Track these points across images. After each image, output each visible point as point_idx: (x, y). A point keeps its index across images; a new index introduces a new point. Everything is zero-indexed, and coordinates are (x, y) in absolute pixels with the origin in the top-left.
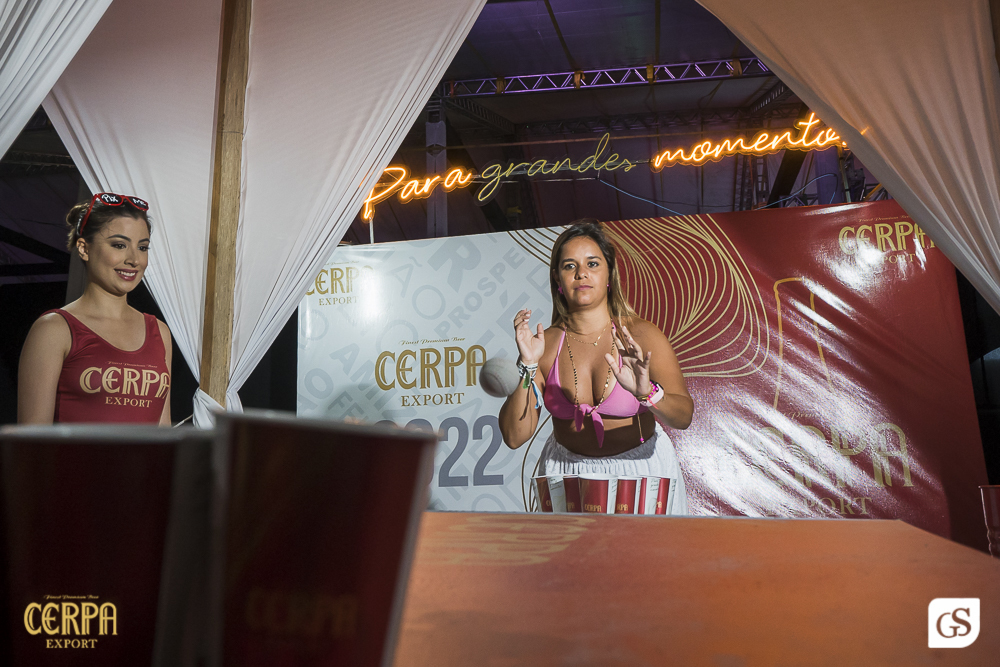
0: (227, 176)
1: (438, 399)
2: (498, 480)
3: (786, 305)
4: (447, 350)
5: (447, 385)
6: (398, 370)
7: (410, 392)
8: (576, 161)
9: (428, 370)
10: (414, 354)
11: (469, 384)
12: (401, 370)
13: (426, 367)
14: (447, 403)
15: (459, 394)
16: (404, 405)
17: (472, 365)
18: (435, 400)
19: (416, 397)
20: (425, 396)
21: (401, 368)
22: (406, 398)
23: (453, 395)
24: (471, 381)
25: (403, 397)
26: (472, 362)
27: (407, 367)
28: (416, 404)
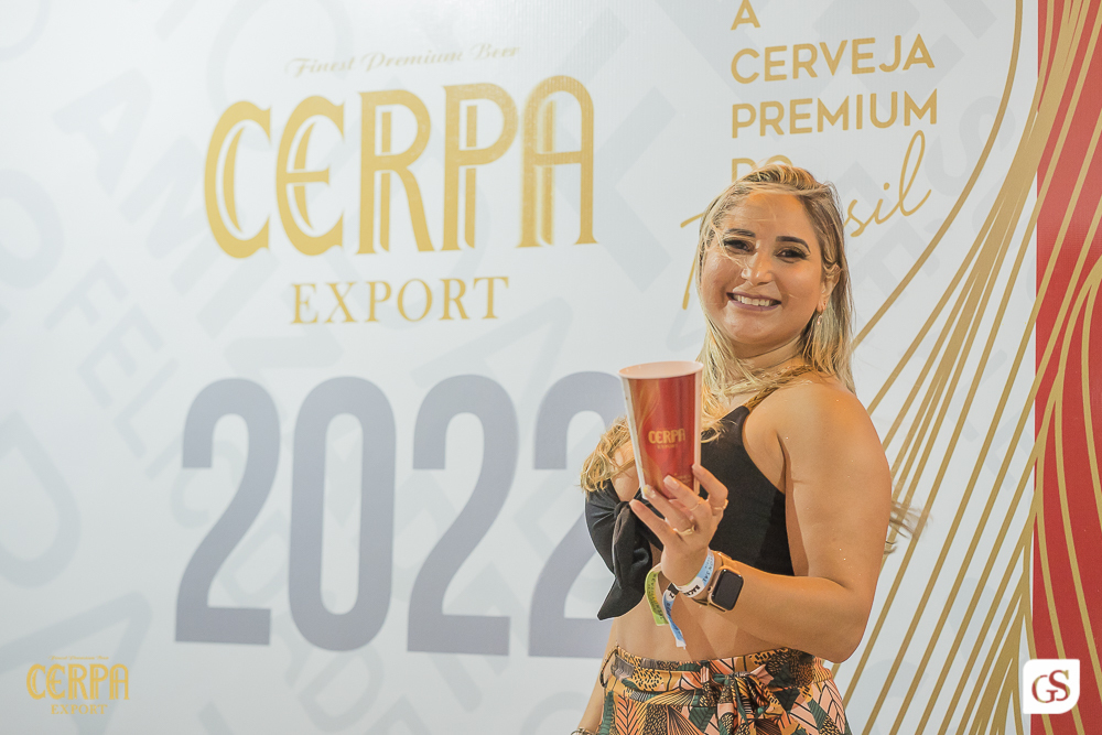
4: (454, 94)
5: (450, 243)
6: (282, 178)
7: (318, 269)
9: (386, 181)
10: (337, 114)
11: (528, 240)
12: (294, 179)
14: (446, 316)
15: (491, 281)
16: (298, 320)
17: (542, 160)
18: (407, 302)
19: (342, 289)
20: (372, 285)
21: (290, 168)
22: (306, 292)
23: (469, 286)
24: (534, 228)
25: (297, 288)
26: (540, 149)
27: (312, 165)
28: (340, 315)
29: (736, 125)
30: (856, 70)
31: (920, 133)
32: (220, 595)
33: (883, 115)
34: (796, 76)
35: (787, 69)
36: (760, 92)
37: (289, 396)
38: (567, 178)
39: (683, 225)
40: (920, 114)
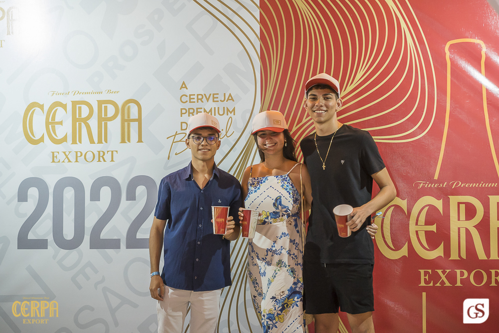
1: (89, 156)
3: (456, 68)
4: (100, 103)
5: (100, 142)
6: (47, 123)
7: (60, 148)
9: (80, 125)
10: (64, 107)
11: (123, 141)
12: (51, 123)
13: (77, 120)
14: (99, 161)
15: (112, 152)
16: (53, 161)
17: (126, 121)
18: (87, 157)
19: (67, 153)
20: (77, 152)
21: (50, 121)
22: (56, 154)
23: (106, 153)
24: (125, 138)
25: (53, 153)
26: (126, 118)
27: (57, 120)
28: (66, 160)
29: (182, 114)
30: (214, 101)
31: (231, 117)
32: (31, 236)
33: (221, 112)
34: (198, 102)
35: (195, 100)
36: (188, 105)
37: (51, 183)
38: (134, 126)
39: (167, 138)
40: (231, 113)
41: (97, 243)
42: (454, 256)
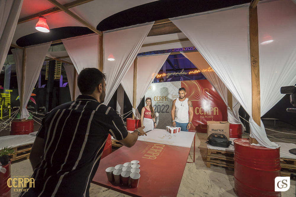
0: (135, 83)
1: (161, 102)
2: (168, 112)
3: (205, 92)
4: (163, 96)
8: (179, 73)
12: (157, 99)
13: (160, 98)
15: (164, 102)
22: (158, 102)
26: (166, 98)
30: (176, 96)
37: (157, 105)
41: (162, 112)
42: (205, 114)
